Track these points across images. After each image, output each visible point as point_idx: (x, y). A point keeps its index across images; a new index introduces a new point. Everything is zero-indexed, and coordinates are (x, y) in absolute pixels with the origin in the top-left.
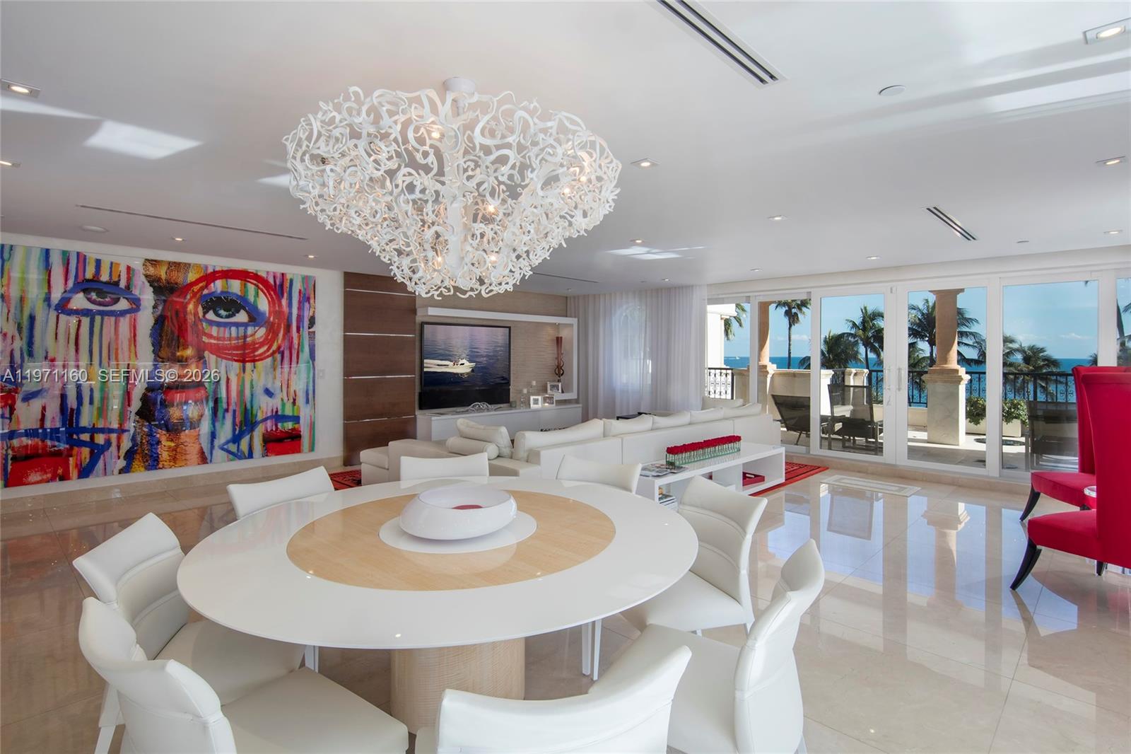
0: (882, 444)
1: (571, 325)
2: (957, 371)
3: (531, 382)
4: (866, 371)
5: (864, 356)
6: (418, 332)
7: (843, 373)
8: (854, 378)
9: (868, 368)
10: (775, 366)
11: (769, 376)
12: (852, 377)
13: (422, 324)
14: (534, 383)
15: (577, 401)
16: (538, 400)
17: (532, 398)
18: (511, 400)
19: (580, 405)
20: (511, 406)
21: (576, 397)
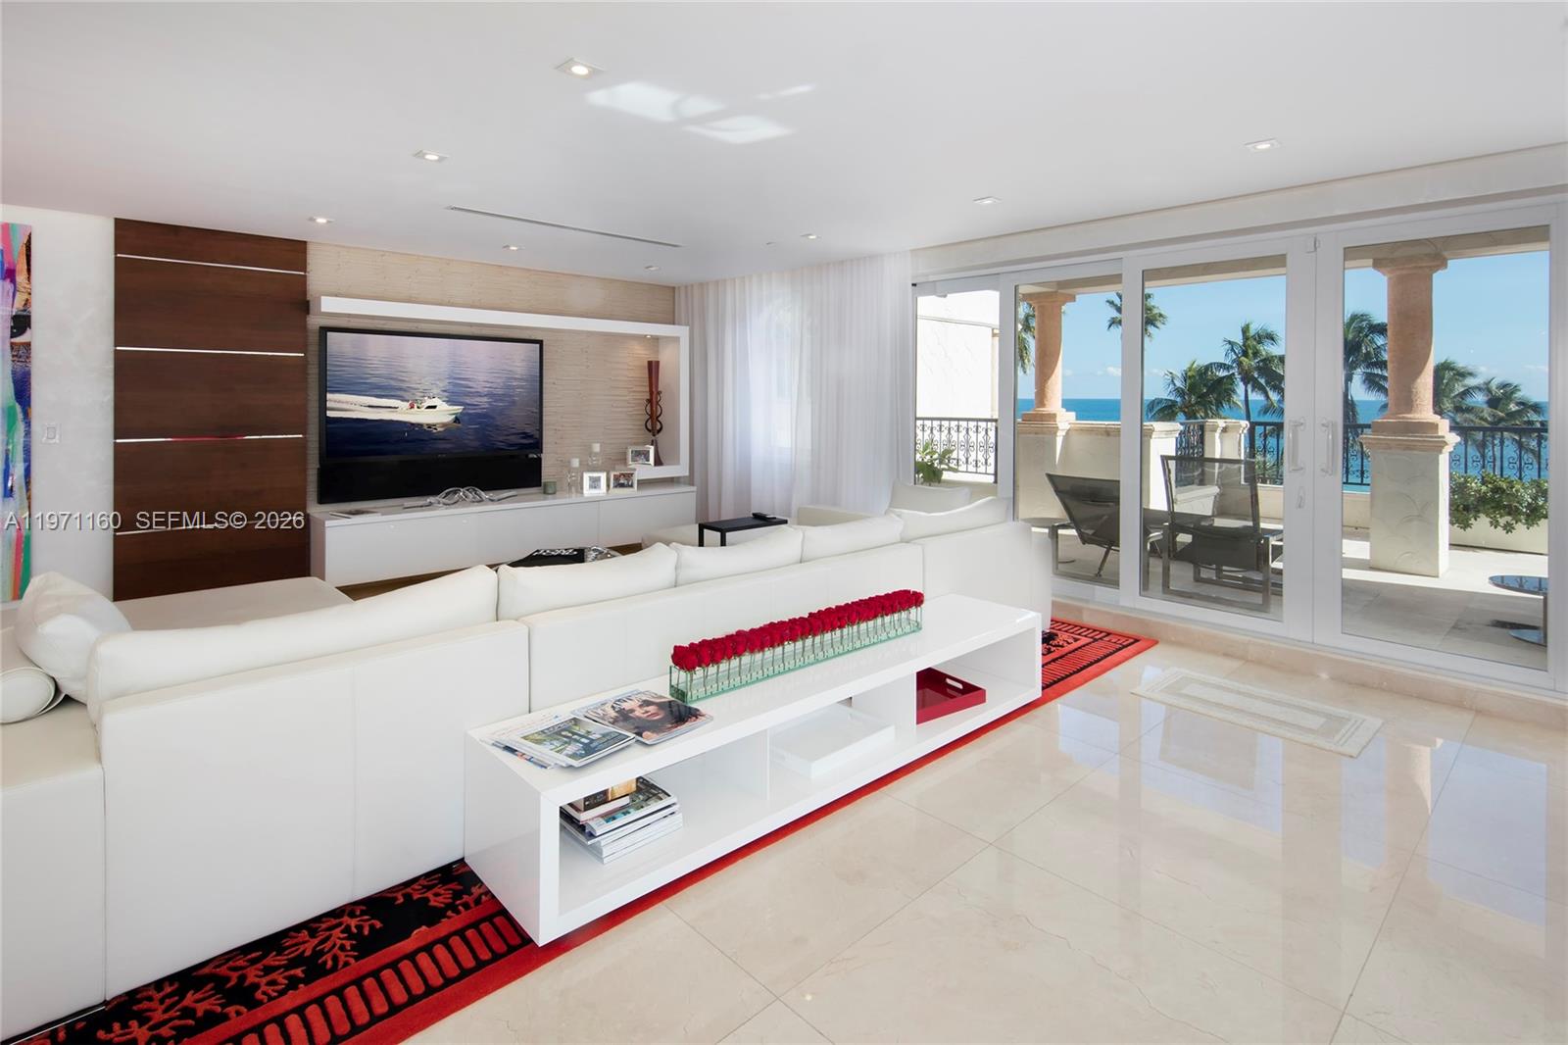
0: (1279, 572)
1: (676, 340)
2: (1434, 427)
3: (590, 447)
4: (1245, 423)
5: (1243, 398)
6: (314, 348)
7: (1202, 428)
8: (1221, 438)
9: (1248, 418)
10: (1072, 415)
11: (1060, 435)
12: (1217, 435)
13: (325, 330)
14: (597, 448)
15: (690, 480)
16: (598, 479)
17: (586, 476)
18: (545, 478)
19: (694, 488)
20: (545, 492)
21: (687, 474)
